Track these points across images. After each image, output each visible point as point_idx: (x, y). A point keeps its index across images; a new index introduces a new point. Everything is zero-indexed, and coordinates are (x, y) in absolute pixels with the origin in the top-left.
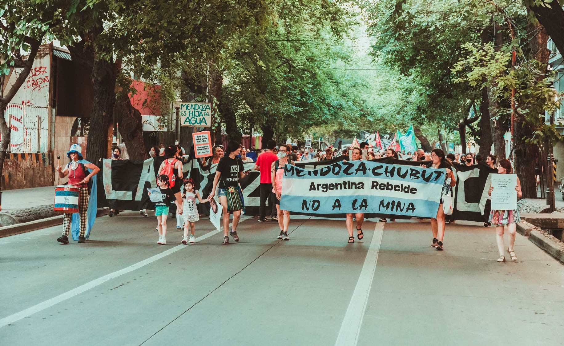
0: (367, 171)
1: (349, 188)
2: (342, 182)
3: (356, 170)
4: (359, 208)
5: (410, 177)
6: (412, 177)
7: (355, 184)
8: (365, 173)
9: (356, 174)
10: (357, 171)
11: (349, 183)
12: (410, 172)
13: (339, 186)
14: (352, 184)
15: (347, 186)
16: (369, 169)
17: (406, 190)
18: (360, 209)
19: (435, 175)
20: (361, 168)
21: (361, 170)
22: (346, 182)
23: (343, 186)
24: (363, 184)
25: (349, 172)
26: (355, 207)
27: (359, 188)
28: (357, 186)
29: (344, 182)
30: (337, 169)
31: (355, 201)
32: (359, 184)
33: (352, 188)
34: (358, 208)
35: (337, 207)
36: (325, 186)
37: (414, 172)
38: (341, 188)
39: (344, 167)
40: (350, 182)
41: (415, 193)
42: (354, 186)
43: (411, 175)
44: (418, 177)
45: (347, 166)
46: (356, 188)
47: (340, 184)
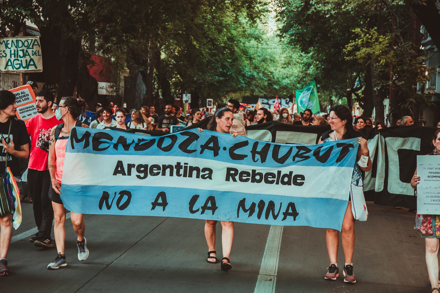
0: (221, 151)
1: (185, 175)
2: (174, 164)
3: (202, 146)
4: (201, 210)
7: (197, 169)
8: (216, 154)
9: (201, 152)
10: (204, 147)
11: (186, 167)
13: (168, 171)
14: (192, 169)
15: (182, 171)
16: (225, 148)
17: (286, 179)
18: (203, 213)
19: (337, 150)
20: (211, 145)
21: (210, 148)
22: (182, 164)
23: (175, 170)
24: (211, 171)
25: (189, 148)
26: (194, 209)
27: (203, 177)
28: (201, 174)
29: (179, 164)
30: (167, 142)
31: (195, 199)
32: (204, 170)
33: (191, 176)
34: (198, 210)
35: (160, 205)
36: (142, 169)
37: (302, 151)
38: (171, 174)
39: (181, 139)
40: (188, 166)
41: (301, 184)
42: (195, 173)
44: (308, 157)
45: (187, 137)
46: (198, 177)
47: (171, 167)
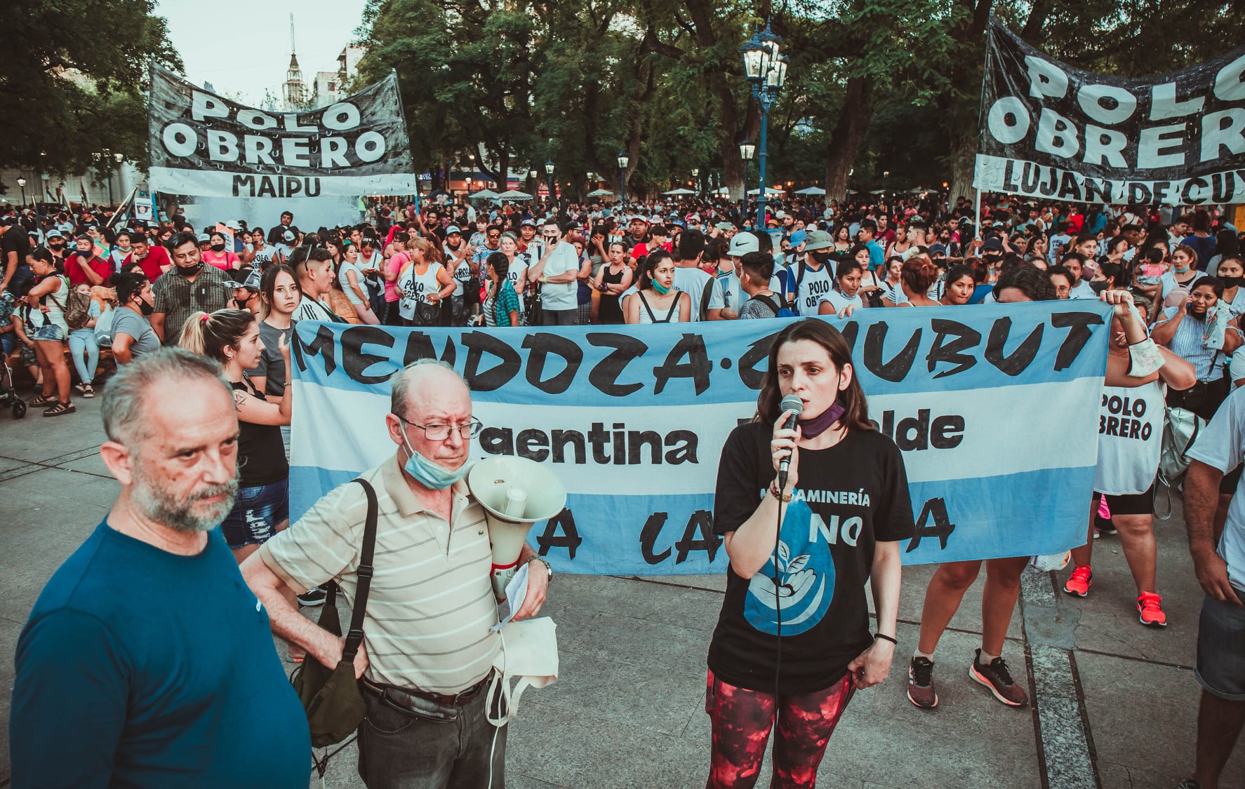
0: (717, 373)
1: (619, 460)
2: (585, 429)
3: (657, 371)
4: (675, 553)
5: (931, 367)
6: (942, 366)
7: (652, 437)
8: (702, 385)
9: (659, 389)
10: (662, 375)
11: (619, 436)
12: (929, 338)
13: (569, 449)
14: (637, 439)
15: (609, 449)
16: (726, 364)
17: (912, 434)
18: (681, 559)
19: (1055, 338)
20: (685, 360)
21: (683, 372)
22: (608, 427)
23: (589, 447)
24: (692, 439)
25: (619, 381)
27: (672, 459)
28: (666, 449)
29: (597, 427)
30: (554, 365)
31: (655, 523)
32: (673, 437)
33: (635, 459)
34: (668, 553)
35: (560, 542)
36: (497, 441)
37: (949, 339)
38: (581, 459)
39: (594, 355)
40: (626, 431)
41: (955, 442)
42: (646, 449)
43: (937, 354)
44: (969, 362)
45: (608, 351)
46: (656, 459)
47: (575, 437)
